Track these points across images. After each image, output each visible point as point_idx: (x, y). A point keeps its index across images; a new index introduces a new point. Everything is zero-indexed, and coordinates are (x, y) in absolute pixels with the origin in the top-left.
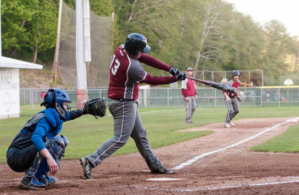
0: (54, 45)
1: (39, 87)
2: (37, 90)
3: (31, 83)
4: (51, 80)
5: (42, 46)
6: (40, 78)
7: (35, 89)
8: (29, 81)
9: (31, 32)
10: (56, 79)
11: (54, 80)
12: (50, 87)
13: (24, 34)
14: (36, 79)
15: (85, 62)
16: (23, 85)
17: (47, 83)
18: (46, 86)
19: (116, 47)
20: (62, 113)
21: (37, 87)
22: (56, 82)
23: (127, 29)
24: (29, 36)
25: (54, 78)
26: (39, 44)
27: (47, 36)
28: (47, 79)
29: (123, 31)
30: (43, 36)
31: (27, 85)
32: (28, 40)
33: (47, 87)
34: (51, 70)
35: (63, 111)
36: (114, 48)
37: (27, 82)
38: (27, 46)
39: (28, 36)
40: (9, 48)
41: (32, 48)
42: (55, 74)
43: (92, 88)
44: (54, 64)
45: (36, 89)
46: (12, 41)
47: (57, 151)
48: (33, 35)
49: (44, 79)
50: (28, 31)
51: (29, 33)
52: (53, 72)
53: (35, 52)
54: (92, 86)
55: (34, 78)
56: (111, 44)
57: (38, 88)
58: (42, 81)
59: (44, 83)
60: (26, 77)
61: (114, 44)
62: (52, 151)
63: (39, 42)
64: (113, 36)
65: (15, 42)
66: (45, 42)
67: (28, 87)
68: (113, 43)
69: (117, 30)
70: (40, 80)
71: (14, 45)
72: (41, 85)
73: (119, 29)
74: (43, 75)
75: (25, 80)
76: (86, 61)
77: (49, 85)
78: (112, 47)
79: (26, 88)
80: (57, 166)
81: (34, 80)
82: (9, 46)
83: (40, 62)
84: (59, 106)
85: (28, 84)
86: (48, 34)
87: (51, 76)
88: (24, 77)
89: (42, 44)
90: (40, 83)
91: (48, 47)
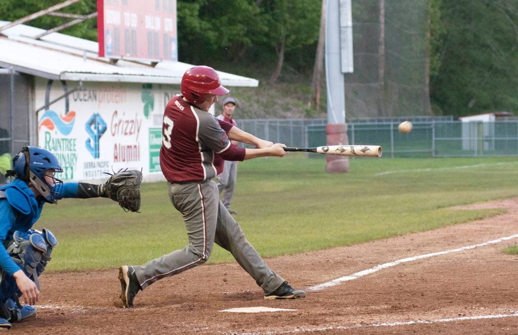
0: (315, 39)
1: (285, 117)
2: (280, 122)
3: (270, 110)
4: (310, 104)
5: (294, 41)
6: (288, 100)
7: (275, 122)
8: (266, 106)
9: (273, 15)
10: (318, 101)
11: (316, 103)
12: (305, 117)
13: (258, 19)
14: (279, 102)
15: (342, 73)
16: (255, 113)
17: (300, 109)
18: (298, 115)
19: (435, 42)
20: (44, 190)
21: (280, 118)
22: (318, 108)
23: (458, 7)
24: (269, 21)
25: (315, 99)
26: (288, 36)
27: (302, 21)
28: (301, 102)
29: (450, 11)
30: (293, 21)
31: (262, 113)
32: (266, 29)
33: (300, 117)
34: (309, 85)
35: (45, 187)
36: (431, 44)
37: (262, 108)
38: (265, 39)
39: (266, 22)
40: (230, 44)
41: (274, 44)
42: (316, 92)
43: (387, 118)
44: (315, 73)
45: (278, 120)
46: (235, 32)
47: (32, 261)
48: (276, 20)
49: (296, 101)
50: (266, 12)
51: (268, 16)
52: (312, 89)
53: (279, 51)
54: (387, 116)
55: (275, 100)
56: (424, 36)
57: (283, 120)
58: (290, 106)
59: (294, 109)
60: (261, 99)
61: (432, 35)
62: (22, 262)
63: (288, 33)
64: (429, 21)
65: (242, 33)
66: (297, 32)
67: (264, 117)
68: (429, 35)
69: (437, 9)
70: (288, 104)
71: (240, 39)
72: (289, 114)
73: (441, 8)
74: (295, 95)
75: (260, 104)
76: (345, 70)
77: (305, 113)
78: (428, 42)
79: (260, 120)
80: (35, 288)
81: (275, 103)
82: (230, 40)
83: (292, 69)
84: (37, 178)
85: (265, 111)
86: (304, 17)
87: (310, 96)
88: (256, 98)
89: (293, 37)
90: (288, 109)
91: (304, 43)
